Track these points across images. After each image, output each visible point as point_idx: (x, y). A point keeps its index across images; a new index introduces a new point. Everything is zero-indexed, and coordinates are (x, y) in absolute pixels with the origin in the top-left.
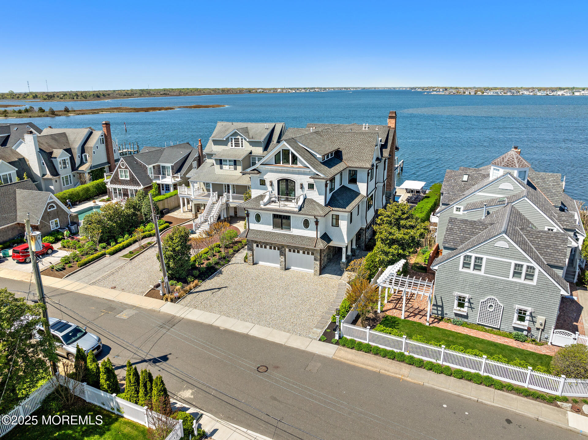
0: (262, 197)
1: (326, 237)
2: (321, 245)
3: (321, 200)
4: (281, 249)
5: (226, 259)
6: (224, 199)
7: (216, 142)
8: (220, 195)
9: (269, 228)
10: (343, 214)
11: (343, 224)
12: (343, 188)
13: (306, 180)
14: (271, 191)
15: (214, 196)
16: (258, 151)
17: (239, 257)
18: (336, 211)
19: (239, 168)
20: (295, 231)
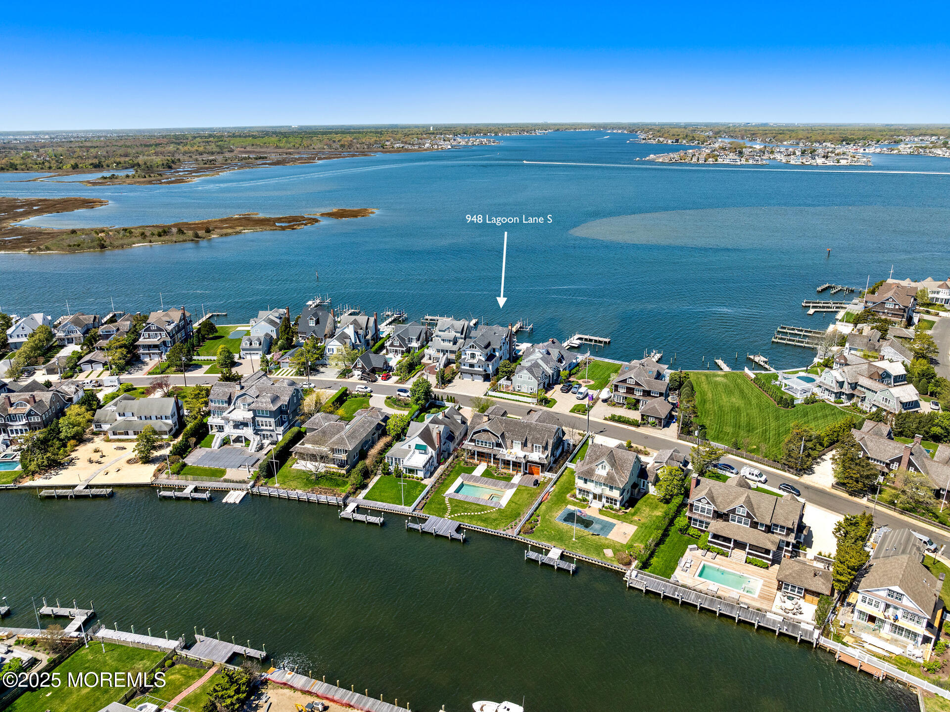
0: (465, 358)
1: (485, 371)
2: (484, 373)
3: (484, 359)
4: (472, 374)
5: (453, 378)
6: (446, 356)
7: (440, 331)
8: (444, 354)
9: (468, 368)
10: (490, 363)
11: (490, 366)
12: (491, 354)
13: (479, 354)
14: (468, 357)
15: (441, 355)
16: (458, 335)
17: (457, 377)
18: (489, 363)
19: (452, 343)
20: (475, 369)
